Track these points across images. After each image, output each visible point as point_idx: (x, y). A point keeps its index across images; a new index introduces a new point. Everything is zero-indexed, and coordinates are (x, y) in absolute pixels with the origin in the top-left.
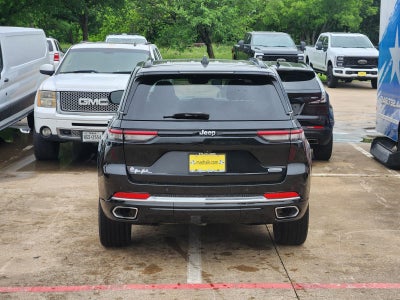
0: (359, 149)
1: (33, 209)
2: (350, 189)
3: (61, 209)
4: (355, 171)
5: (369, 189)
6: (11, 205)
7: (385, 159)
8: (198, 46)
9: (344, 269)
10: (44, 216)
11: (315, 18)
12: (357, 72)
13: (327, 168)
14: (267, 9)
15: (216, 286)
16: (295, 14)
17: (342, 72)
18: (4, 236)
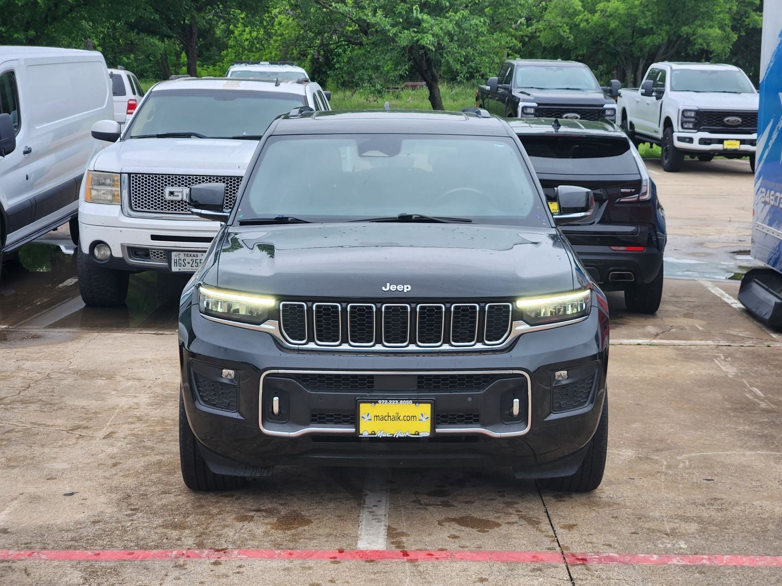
0: (717, 291)
1: (69, 401)
2: (693, 370)
3: (124, 402)
4: (706, 335)
5: (730, 370)
6: (27, 393)
7: (767, 313)
8: (414, 88)
9: (668, 527)
10: (91, 415)
11: (644, 33)
12: (721, 141)
13: (651, 329)
14: (548, 16)
15: (412, 556)
16: (604, 26)
17: (691, 140)
18: (10, 452)
